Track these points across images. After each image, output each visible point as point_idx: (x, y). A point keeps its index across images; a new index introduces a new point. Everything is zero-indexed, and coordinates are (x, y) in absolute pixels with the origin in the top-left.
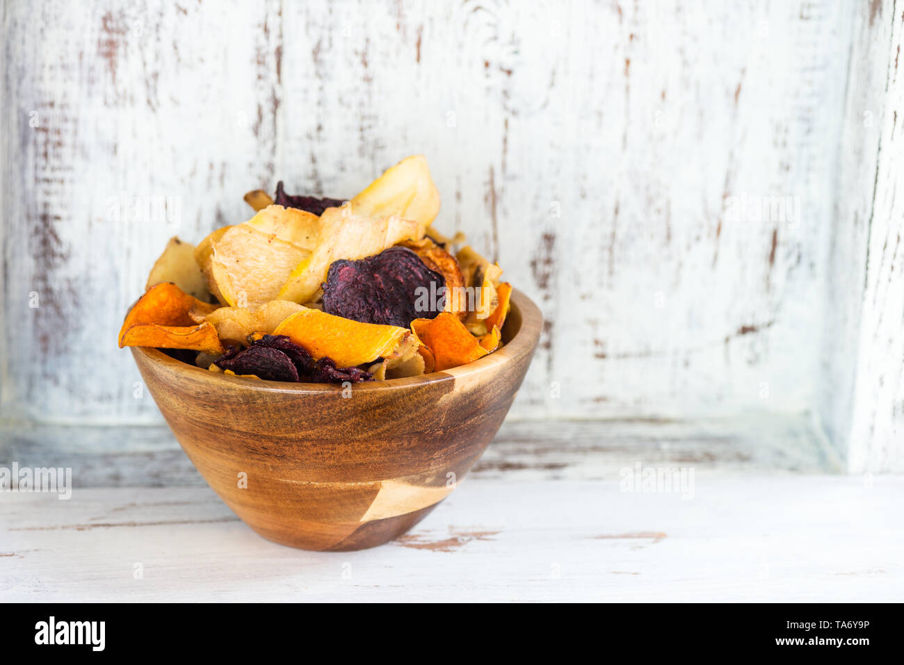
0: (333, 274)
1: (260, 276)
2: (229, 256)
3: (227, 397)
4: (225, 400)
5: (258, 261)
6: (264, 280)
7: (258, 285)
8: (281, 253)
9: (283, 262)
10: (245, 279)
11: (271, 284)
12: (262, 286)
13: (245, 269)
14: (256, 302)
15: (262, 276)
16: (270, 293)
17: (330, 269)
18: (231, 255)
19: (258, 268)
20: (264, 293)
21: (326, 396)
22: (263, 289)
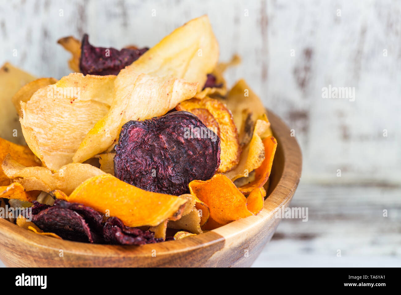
0: (124, 136)
1: (64, 129)
2: (37, 114)
3: (30, 251)
4: (28, 253)
5: (62, 117)
6: (68, 132)
7: (63, 136)
8: (83, 109)
9: (84, 116)
10: (51, 133)
11: (73, 134)
12: (66, 137)
13: (51, 124)
14: (60, 151)
15: (65, 129)
16: (73, 143)
17: (122, 132)
18: (39, 112)
19: (62, 123)
20: (68, 143)
21: (113, 259)
22: (66, 140)
